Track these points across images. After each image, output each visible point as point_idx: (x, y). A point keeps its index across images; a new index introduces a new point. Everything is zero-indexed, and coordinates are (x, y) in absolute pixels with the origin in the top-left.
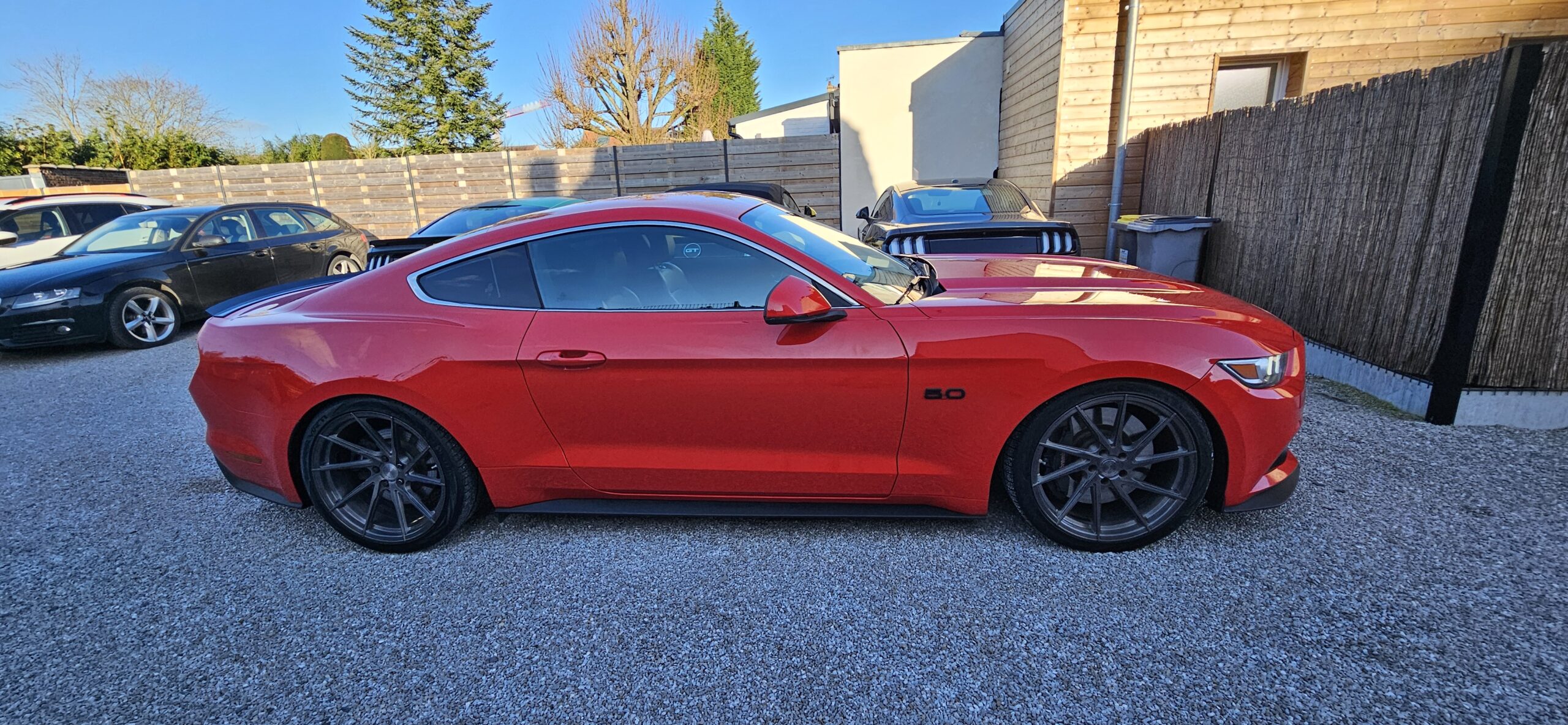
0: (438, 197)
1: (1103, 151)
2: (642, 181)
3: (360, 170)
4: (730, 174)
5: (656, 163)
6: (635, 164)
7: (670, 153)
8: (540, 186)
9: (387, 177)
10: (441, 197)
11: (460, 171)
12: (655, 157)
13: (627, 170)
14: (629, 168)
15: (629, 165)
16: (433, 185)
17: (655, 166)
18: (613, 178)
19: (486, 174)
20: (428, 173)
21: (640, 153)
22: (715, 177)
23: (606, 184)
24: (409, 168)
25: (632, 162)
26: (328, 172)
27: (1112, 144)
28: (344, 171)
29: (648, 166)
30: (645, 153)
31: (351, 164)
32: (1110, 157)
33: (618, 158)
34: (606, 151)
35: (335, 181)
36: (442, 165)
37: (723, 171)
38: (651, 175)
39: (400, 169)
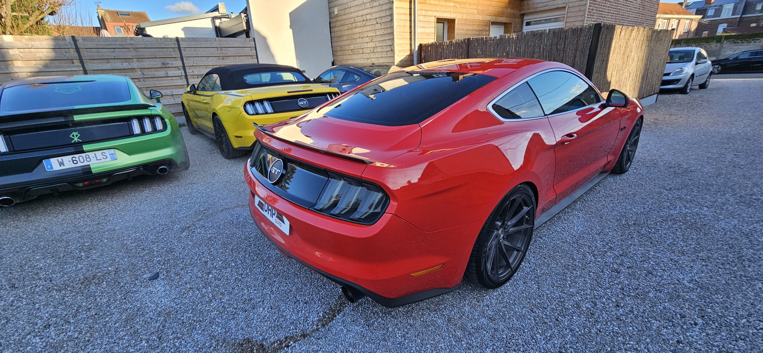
1: (408, 53)
4: (185, 61)
5: (119, 52)
6: (98, 52)
7: (132, 45)
12: (118, 47)
13: (90, 56)
14: (94, 54)
15: (93, 52)
17: (119, 53)
18: (77, 62)
21: (101, 43)
22: (174, 63)
23: (70, 67)
25: (94, 50)
27: (411, 50)
30: (107, 43)
32: (411, 55)
33: (79, 46)
34: (64, 39)
37: (179, 59)
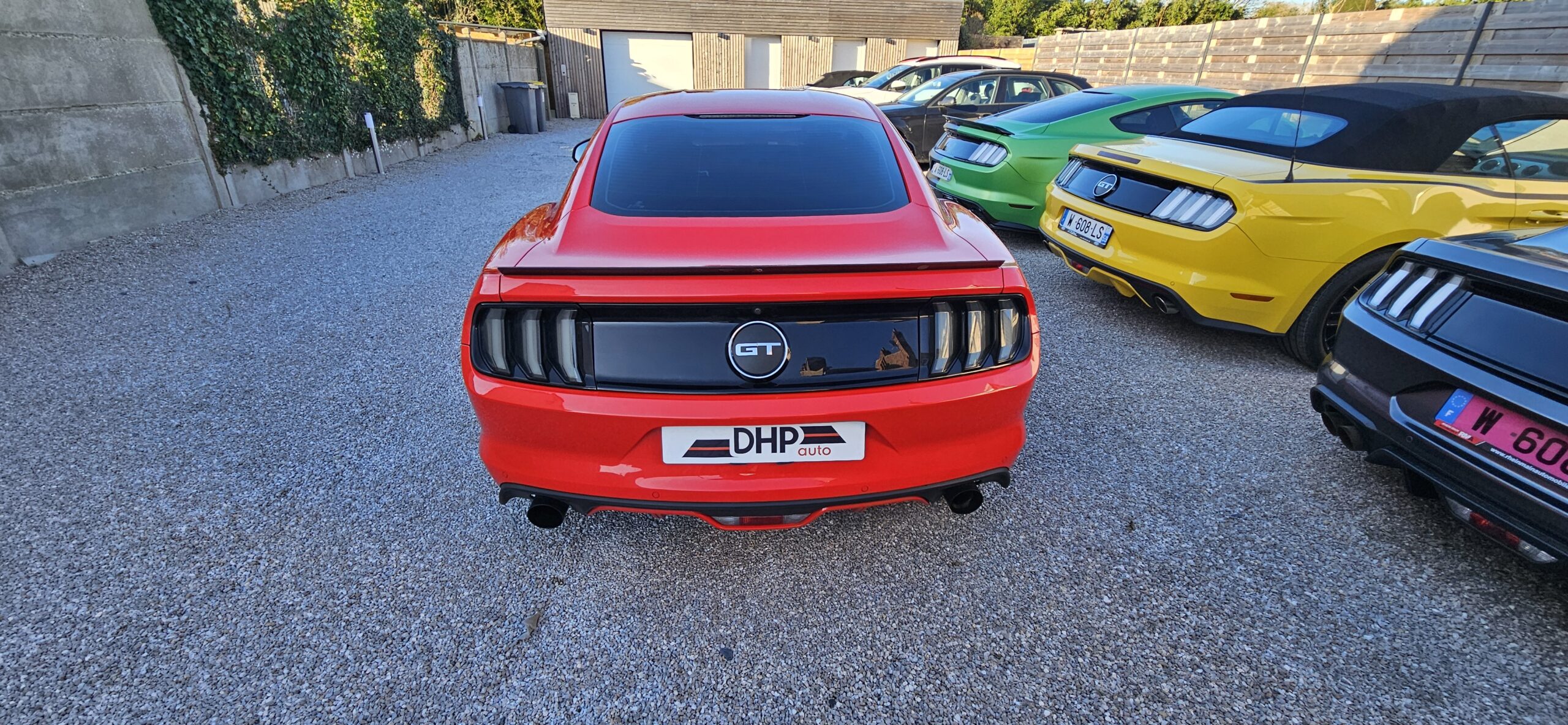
0: (1222, 75)
2: (1511, 68)
3: (1170, 38)
8: (1339, 67)
9: (1189, 47)
10: (1226, 75)
11: (1258, 42)
13: (1491, 47)
15: (1504, 38)
16: (1225, 59)
18: (1460, 60)
19: (1281, 47)
20: (1226, 44)
24: (1211, 36)
25: (1510, 33)
26: (1146, 40)
28: (1157, 39)
29: (1541, 42)
31: (1166, 32)
33: (1489, 24)
35: (1147, 50)
36: (1242, 34)
38: (1535, 59)
39: (1201, 38)
